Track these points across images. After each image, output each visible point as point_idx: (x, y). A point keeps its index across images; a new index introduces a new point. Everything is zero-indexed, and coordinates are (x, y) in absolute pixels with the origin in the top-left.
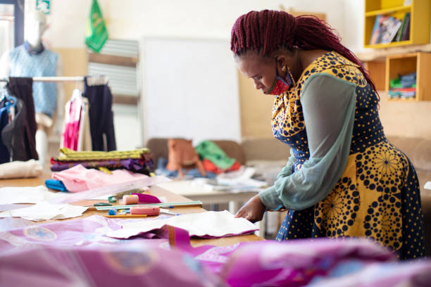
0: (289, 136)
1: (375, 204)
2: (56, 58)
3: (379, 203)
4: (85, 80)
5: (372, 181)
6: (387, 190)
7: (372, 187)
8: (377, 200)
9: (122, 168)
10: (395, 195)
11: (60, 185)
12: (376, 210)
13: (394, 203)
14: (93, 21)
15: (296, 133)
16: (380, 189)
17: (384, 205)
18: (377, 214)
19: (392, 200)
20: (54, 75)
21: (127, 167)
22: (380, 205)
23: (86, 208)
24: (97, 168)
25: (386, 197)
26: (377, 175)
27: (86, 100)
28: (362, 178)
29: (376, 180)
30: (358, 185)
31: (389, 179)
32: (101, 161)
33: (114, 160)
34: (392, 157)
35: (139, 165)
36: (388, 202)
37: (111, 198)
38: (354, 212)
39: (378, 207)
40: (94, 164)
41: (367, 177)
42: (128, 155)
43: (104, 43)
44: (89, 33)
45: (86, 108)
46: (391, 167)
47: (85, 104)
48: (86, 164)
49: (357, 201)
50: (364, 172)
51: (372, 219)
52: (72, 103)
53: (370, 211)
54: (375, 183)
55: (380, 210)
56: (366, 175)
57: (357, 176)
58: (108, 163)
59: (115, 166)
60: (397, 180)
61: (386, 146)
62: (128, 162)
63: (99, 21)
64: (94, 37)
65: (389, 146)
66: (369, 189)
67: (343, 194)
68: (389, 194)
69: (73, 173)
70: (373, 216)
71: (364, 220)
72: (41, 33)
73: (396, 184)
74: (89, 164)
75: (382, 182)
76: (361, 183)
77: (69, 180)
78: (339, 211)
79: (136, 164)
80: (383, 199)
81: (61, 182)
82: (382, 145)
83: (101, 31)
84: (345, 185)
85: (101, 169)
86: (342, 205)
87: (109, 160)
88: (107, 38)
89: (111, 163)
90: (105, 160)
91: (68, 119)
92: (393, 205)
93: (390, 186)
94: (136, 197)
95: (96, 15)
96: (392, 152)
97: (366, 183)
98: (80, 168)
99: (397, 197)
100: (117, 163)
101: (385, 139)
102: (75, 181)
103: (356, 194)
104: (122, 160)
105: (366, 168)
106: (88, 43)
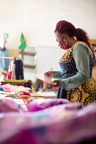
0: (63, 63)
1: (87, 98)
2: (9, 52)
3: (88, 98)
4: (15, 58)
5: (87, 90)
6: (91, 94)
7: (86, 92)
8: (88, 97)
9: (22, 85)
10: (94, 96)
11: (2, 89)
12: (87, 100)
13: (94, 98)
14: (22, 41)
15: (66, 62)
16: (89, 93)
17: (90, 99)
18: (88, 101)
19: (93, 97)
20: (8, 57)
21: (23, 85)
22: (89, 98)
23: (6, 96)
24: (14, 85)
25: (91, 96)
26: (88, 88)
27: (15, 65)
28: (83, 89)
29: (88, 90)
30: (82, 91)
31: (92, 90)
32: (16, 83)
33: (20, 83)
34: (94, 83)
35: (27, 84)
36: (92, 98)
37: (16, 93)
38: (80, 100)
39: (88, 99)
40: (13, 84)
41: (85, 89)
42: (24, 81)
43: (24, 48)
44: (20, 44)
45: (15, 67)
46: (93, 86)
47: (14, 66)
48: (11, 84)
49: (81, 96)
50: (84, 87)
51: (86, 103)
52: (11, 66)
53: (86, 100)
54: (87, 91)
55: (89, 100)
56: (84, 88)
57: (82, 88)
58: (18, 84)
59: (20, 85)
60: (95, 91)
61: (92, 79)
62: (24, 83)
63: (23, 41)
64: (22, 46)
65: (93, 79)
66: (85, 93)
67: (77, 93)
68: (92, 95)
69: (6, 86)
70: (86, 102)
71: (83, 103)
72: (5, 44)
73: (94, 92)
74: (12, 84)
75: (90, 91)
76: (83, 90)
77: (4, 88)
78: (75, 99)
79: (26, 84)
80: (90, 96)
81: (2, 88)
82: (91, 79)
83: (24, 44)
84: (77, 91)
85: (16, 85)
86: (76, 97)
87: (18, 83)
88: (26, 46)
89: (19, 83)
90: (17, 83)
91: (9, 71)
92: (93, 99)
93: (92, 92)
94: (23, 93)
95: (22, 39)
96: (94, 81)
97: (85, 91)
98: (8, 85)
99: (95, 96)
100: (21, 84)
101: (92, 77)
102: (6, 88)
103: (81, 94)
104: (22, 83)
105: (85, 86)
106: (20, 48)
